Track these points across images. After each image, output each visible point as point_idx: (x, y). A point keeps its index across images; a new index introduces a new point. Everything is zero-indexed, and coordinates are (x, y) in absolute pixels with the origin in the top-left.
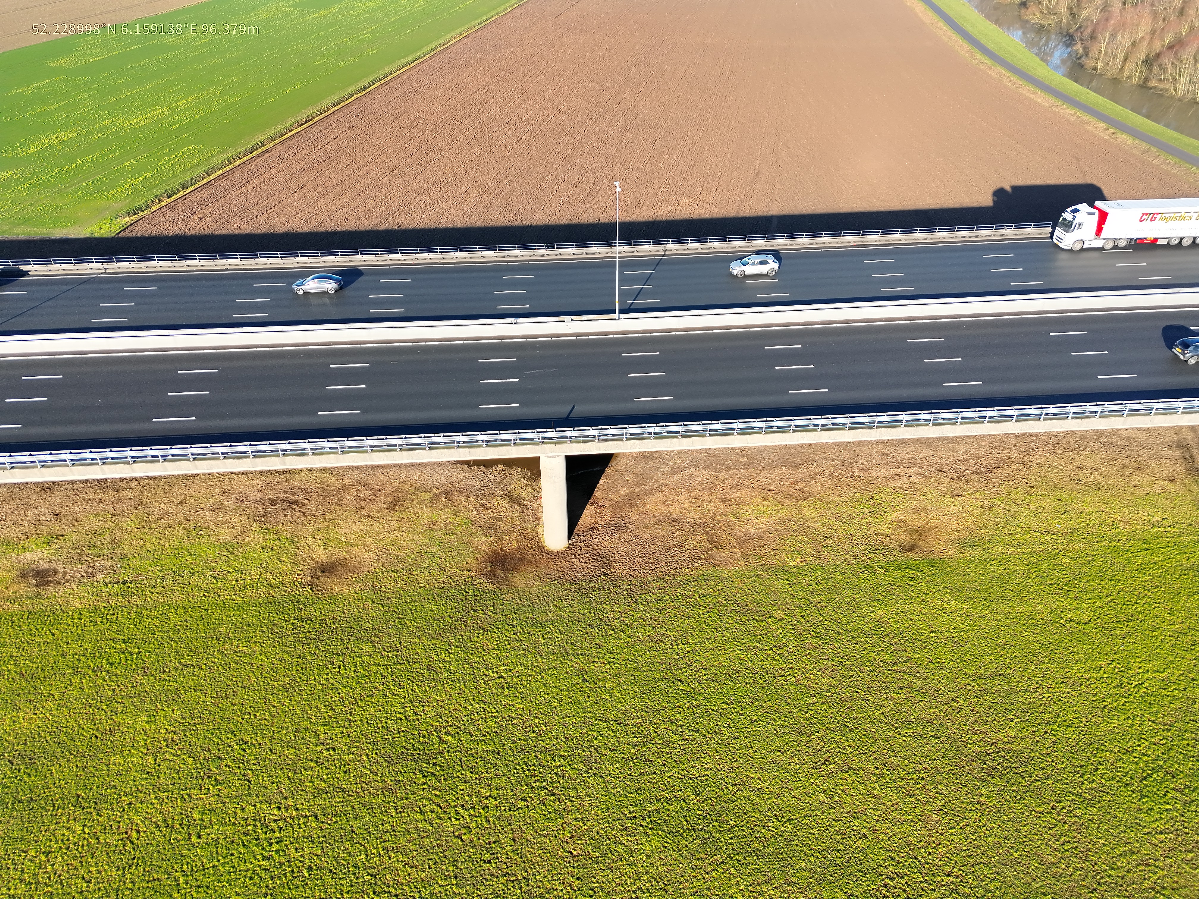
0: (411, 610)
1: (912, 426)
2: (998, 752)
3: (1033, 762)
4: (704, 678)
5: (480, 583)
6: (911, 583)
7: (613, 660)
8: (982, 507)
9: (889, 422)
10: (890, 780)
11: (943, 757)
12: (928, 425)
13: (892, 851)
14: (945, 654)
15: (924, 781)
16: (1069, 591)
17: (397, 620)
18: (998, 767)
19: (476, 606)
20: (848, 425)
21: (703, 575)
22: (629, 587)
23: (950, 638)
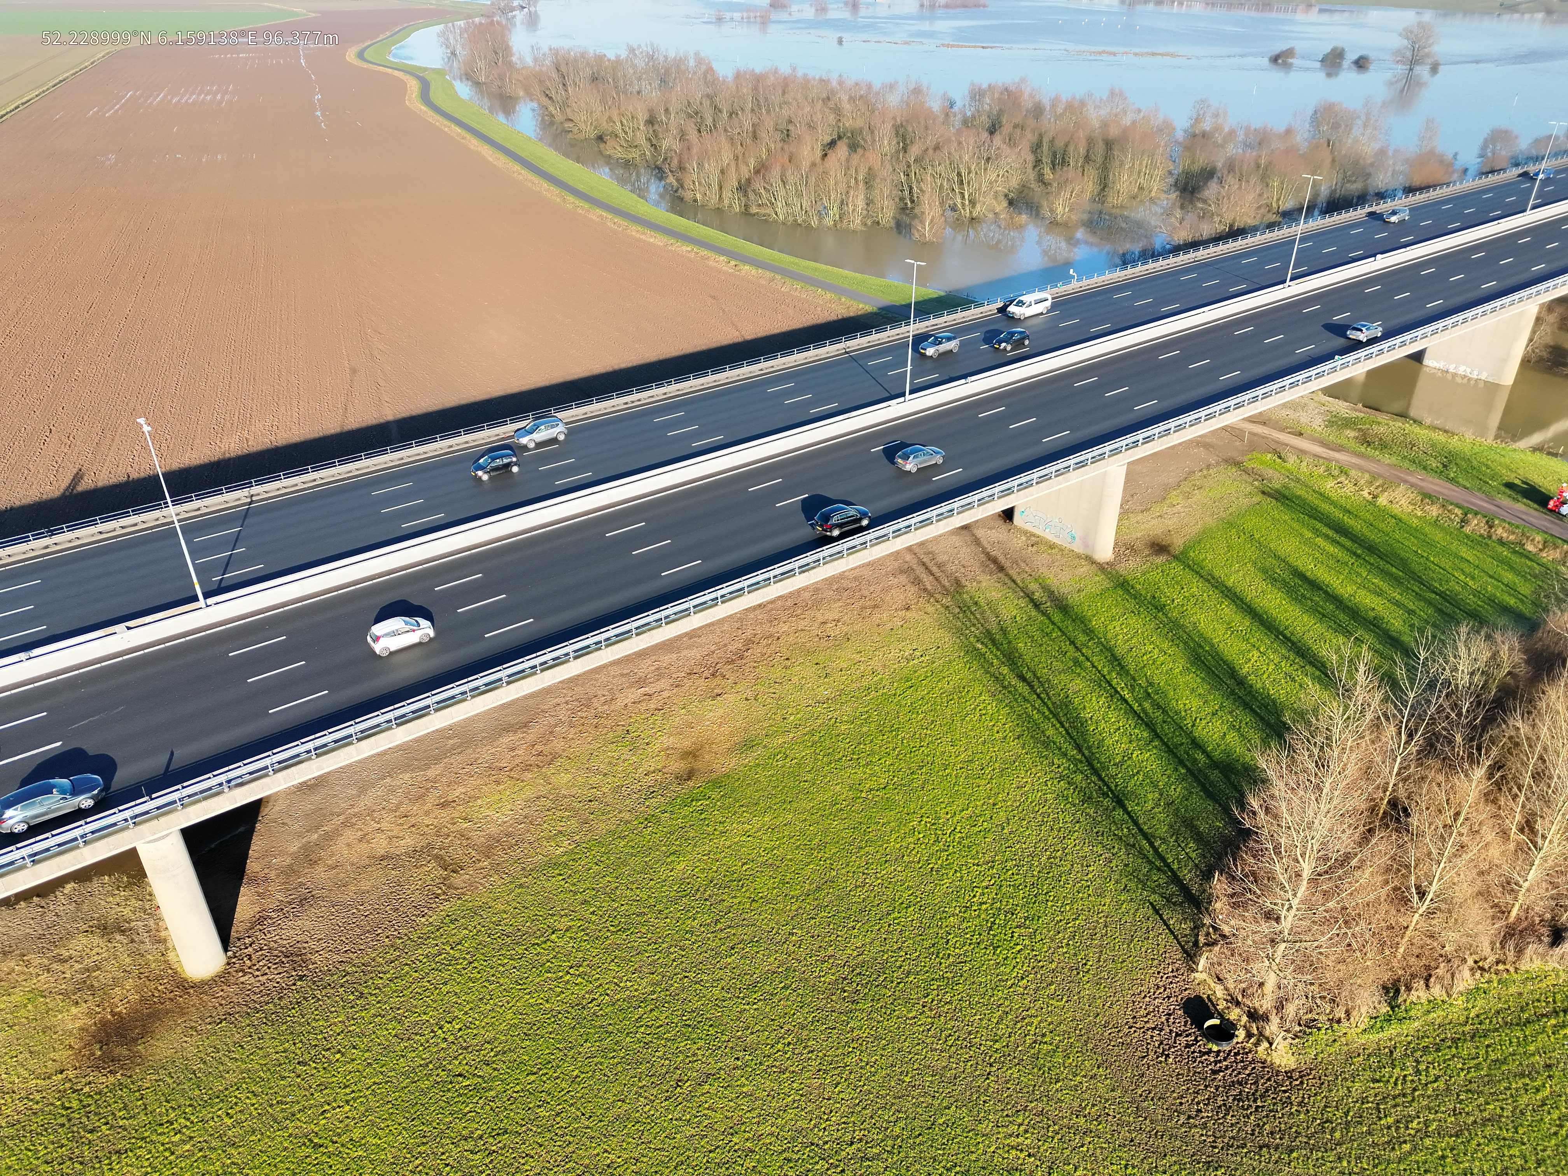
1: (644, 632)
2: (853, 971)
3: (889, 964)
4: (492, 1054)
5: (90, 1083)
6: (703, 816)
7: (352, 1095)
8: (747, 699)
9: (617, 636)
10: (756, 1064)
11: (801, 1008)
12: (660, 626)
13: (784, 1151)
14: (765, 884)
15: (791, 1046)
16: (858, 759)
18: (859, 988)
19: (94, 1122)
20: (572, 655)
21: (448, 916)
22: (345, 979)
23: (765, 863)
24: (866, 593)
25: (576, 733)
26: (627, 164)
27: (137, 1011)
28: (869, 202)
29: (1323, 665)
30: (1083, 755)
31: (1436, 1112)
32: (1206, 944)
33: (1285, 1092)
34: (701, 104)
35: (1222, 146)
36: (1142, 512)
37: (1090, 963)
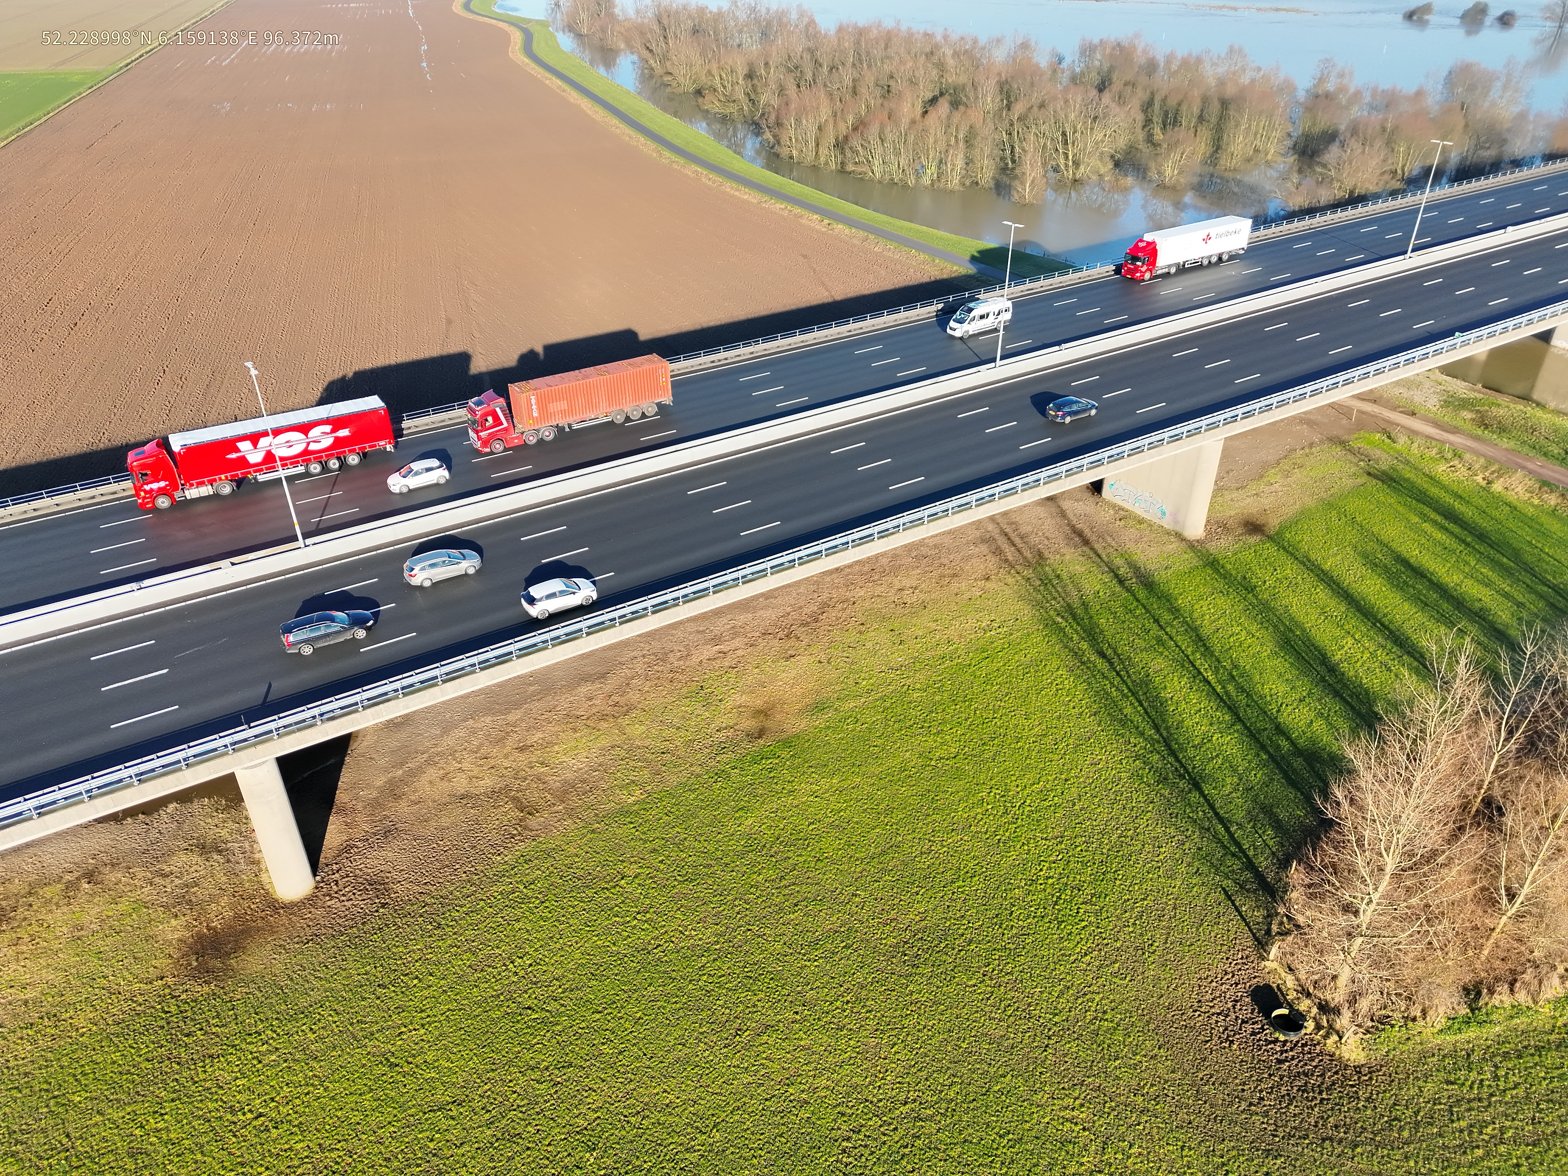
0: (74, 1076)
1: (722, 590)
2: (914, 936)
3: (951, 932)
4: (560, 990)
5: (186, 991)
6: (772, 775)
7: (428, 1020)
8: (820, 662)
9: (694, 593)
10: (814, 1020)
11: (861, 968)
12: (737, 585)
13: (839, 1105)
14: (831, 845)
15: (850, 1005)
16: (929, 727)
17: (52, 1102)
18: (919, 953)
19: (190, 1027)
20: (650, 609)
21: (522, 856)
22: (424, 910)
23: (831, 824)
24: (946, 561)
25: (652, 686)
26: (725, 119)
27: (231, 927)
28: (969, 162)
29: (1422, 656)
30: (1161, 735)
31: (1514, 1119)
32: (1278, 933)
33: (1352, 1086)
34: (802, 57)
35: (1347, 107)
36: (1238, 489)
37: (1156, 944)
